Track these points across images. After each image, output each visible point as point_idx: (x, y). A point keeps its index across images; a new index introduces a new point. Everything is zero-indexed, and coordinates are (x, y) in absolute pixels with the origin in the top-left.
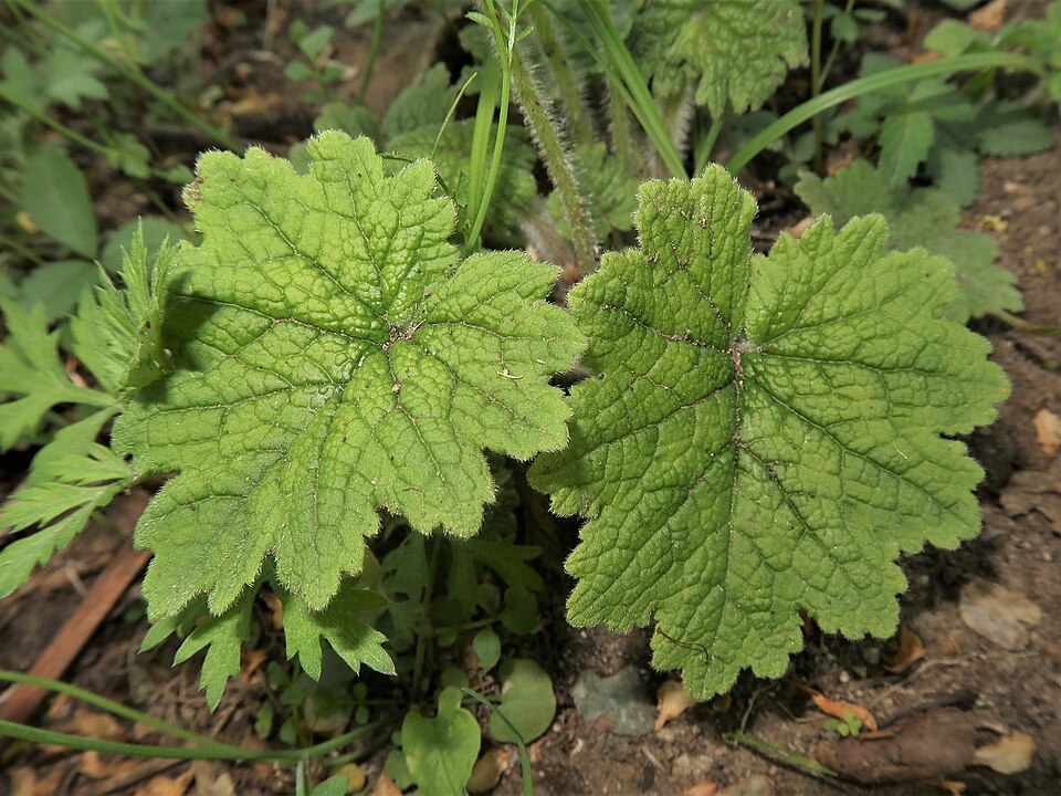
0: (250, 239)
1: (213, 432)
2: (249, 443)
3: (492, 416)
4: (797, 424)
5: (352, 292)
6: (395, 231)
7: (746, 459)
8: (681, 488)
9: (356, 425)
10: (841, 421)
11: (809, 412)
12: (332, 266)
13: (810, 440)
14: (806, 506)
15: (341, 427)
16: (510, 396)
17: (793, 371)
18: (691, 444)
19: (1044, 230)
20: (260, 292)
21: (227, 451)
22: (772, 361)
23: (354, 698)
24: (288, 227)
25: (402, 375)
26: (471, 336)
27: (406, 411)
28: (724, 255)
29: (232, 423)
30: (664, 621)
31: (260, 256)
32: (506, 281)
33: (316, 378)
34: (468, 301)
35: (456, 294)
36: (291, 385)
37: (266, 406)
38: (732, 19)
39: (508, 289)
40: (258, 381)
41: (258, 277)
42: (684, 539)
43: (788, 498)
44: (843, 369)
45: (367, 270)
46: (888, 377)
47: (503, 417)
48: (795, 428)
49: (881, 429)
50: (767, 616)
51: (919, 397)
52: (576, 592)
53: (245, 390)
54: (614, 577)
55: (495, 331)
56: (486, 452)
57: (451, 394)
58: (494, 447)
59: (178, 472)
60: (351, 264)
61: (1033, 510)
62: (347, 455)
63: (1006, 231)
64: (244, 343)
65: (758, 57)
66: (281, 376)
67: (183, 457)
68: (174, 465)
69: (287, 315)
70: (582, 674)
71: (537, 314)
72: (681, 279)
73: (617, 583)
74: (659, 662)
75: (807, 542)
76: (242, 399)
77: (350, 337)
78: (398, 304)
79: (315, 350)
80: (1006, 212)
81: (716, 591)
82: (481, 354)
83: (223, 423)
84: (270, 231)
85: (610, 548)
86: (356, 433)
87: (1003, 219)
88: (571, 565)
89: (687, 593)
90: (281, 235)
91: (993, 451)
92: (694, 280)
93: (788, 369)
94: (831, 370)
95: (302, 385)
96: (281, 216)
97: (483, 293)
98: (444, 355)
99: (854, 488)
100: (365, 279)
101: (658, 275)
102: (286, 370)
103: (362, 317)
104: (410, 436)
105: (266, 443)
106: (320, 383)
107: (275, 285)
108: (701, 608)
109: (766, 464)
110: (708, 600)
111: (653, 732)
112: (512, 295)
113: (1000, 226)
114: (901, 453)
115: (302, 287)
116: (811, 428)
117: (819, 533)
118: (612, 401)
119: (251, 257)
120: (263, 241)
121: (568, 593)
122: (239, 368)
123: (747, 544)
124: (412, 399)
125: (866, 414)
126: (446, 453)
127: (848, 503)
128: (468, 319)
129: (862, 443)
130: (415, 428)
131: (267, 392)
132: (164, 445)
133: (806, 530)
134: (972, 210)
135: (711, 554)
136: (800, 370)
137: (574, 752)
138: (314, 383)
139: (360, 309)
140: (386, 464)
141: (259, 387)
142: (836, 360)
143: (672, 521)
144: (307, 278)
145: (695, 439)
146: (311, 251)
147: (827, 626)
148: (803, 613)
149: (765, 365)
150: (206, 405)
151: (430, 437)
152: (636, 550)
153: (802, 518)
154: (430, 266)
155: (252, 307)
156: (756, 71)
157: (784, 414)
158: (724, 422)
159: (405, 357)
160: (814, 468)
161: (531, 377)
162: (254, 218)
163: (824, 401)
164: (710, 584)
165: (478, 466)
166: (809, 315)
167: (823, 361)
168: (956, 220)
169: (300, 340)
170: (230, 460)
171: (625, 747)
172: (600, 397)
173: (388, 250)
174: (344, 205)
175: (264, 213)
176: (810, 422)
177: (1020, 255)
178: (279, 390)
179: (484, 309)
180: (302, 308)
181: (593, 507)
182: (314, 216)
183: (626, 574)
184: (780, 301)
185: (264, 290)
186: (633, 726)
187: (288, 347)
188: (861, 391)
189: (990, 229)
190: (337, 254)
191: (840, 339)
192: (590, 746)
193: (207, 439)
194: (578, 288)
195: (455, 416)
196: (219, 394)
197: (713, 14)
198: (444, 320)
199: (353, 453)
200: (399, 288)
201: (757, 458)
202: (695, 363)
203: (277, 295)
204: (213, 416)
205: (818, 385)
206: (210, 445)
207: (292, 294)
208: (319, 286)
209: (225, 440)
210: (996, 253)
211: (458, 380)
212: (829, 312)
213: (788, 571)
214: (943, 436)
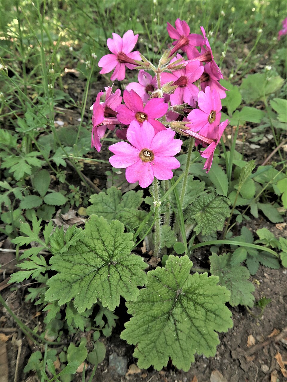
0: (94, 233)
1: (70, 267)
2: (76, 273)
3: (125, 289)
4: (185, 314)
5: (108, 251)
6: (121, 244)
7: (171, 318)
8: (155, 318)
9: (99, 280)
10: (194, 318)
11: (188, 313)
12: (106, 245)
13: (186, 319)
14: (180, 333)
15: (96, 279)
16: (129, 286)
17: (188, 302)
18: (160, 309)
19: (269, 289)
20: (91, 245)
21: (71, 273)
22: (185, 298)
23: (59, 334)
24: (102, 233)
25: (111, 273)
26: (127, 271)
27: (109, 281)
28: (182, 272)
29: (75, 267)
30: (139, 346)
31: (94, 237)
32: (138, 263)
33: (94, 265)
34: (129, 263)
35: (127, 261)
36: (88, 265)
37: (82, 267)
38: (208, 216)
39: (137, 265)
40: (83, 261)
41: (92, 242)
42: (151, 329)
43: (176, 330)
44: (199, 306)
45: (113, 248)
46: (208, 312)
47: (126, 290)
48: (184, 315)
49: (202, 323)
50: (162, 355)
51: (213, 320)
52: (124, 331)
53: (80, 262)
54: (133, 331)
55: (131, 272)
56: (121, 296)
57: (119, 281)
58: (122, 296)
59: (60, 273)
60: (110, 246)
61: (238, 359)
62: (95, 285)
63: (260, 285)
64: (83, 252)
65: (211, 226)
66: (87, 262)
67: (63, 270)
68: (60, 271)
69: (94, 251)
70: (114, 353)
71: (141, 272)
72: (171, 275)
73: (133, 333)
74: (135, 355)
75: (177, 342)
76: (78, 263)
77: (104, 260)
78: (115, 257)
79: (96, 260)
80: (261, 281)
81: (153, 344)
82: (127, 275)
83: (73, 266)
84: (98, 233)
85: (135, 324)
86: (99, 281)
87: (260, 282)
88: (126, 325)
89: (146, 342)
90: (99, 234)
91: (235, 340)
92: (174, 275)
93: (188, 301)
94: (197, 306)
95: (90, 265)
96: (101, 231)
97: (132, 263)
98: (120, 272)
99: (192, 334)
100: (111, 250)
101: (167, 273)
102: (89, 261)
103: (107, 257)
104: (108, 287)
105: (79, 274)
106: (94, 267)
107: (94, 244)
108: (149, 347)
109: (175, 320)
110: (151, 345)
111: (125, 376)
112: (138, 266)
113: (259, 284)
114: (204, 331)
115: (99, 247)
116: (187, 316)
117: (180, 341)
118: (148, 294)
119: (92, 236)
120: (96, 234)
121: (122, 330)
122: (80, 257)
123: (164, 336)
124: (111, 279)
125: (200, 318)
126: (114, 293)
127: (189, 337)
128: (127, 267)
129: (197, 325)
130: (110, 286)
131: (84, 264)
132: (60, 266)
133: (178, 339)
134: (253, 276)
135: (155, 335)
136: (190, 303)
137: (104, 372)
138: (93, 266)
139: (108, 255)
140: (102, 291)
141: (82, 262)
142: (198, 304)
143: (150, 324)
144: (101, 245)
145: (161, 309)
146: (103, 240)
147: (174, 363)
148: (170, 358)
149: (183, 298)
150: (71, 262)
151: (112, 289)
152: (139, 327)
153: (178, 336)
154: (124, 252)
155: (88, 247)
156: (210, 228)
157: (183, 311)
158: (169, 307)
159: (113, 269)
160: (184, 325)
161: (135, 284)
162: (96, 229)
163: (192, 312)
164: (152, 342)
165: (119, 298)
166: (197, 292)
167: (196, 303)
168: (248, 278)
169: (94, 256)
170: (72, 275)
171: (116, 377)
172: (146, 293)
173: (118, 247)
174: (113, 234)
175: (98, 229)
176: (188, 315)
177: (260, 293)
178: (86, 265)
179: (131, 267)
180: (97, 251)
181: (135, 314)
182: (107, 233)
183: (136, 332)
184: (191, 286)
185: (92, 245)
186: (120, 372)
187: (91, 257)
188: (201, 312)
189: (256, 283)
190: (108, 243)
191: (201, 300)
192: (108, 372)
193: (68, 269)
194: (150, 271)
195: (118, 286)
196: (75, 260)
197: (204, 213)
198: (123, 265)
199: (97, 286)
200: (117, 255)
201: (173, 318)
202: (167, 292)
203: (94, 247)
204: (72, 265)
205: (193, 308)
206: (69, 270)
207: (97, 247)
208: (102, 248)
209: (72, 270)
210: (254, 290)
211: (121, 279)
212: (201, 293)
213: (170, 347)
214: (215, 331)
